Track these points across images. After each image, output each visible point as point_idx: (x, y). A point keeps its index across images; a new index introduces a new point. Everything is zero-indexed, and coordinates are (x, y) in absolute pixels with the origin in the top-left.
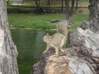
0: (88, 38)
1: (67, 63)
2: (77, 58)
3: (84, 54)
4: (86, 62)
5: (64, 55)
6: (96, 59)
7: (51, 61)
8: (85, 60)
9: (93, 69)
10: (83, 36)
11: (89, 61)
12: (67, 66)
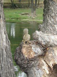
0: (40, 36)
1: (31, 47)
2: (35, 45)
3: (38, 44)
4: (39, 47)
5: (30, 44)
6: (43, 46)
7: (24, 47)
8: (39, 46)
9: (42, 50)
10: (38, 35)
11: (40, 47)
12: (31, 49)
